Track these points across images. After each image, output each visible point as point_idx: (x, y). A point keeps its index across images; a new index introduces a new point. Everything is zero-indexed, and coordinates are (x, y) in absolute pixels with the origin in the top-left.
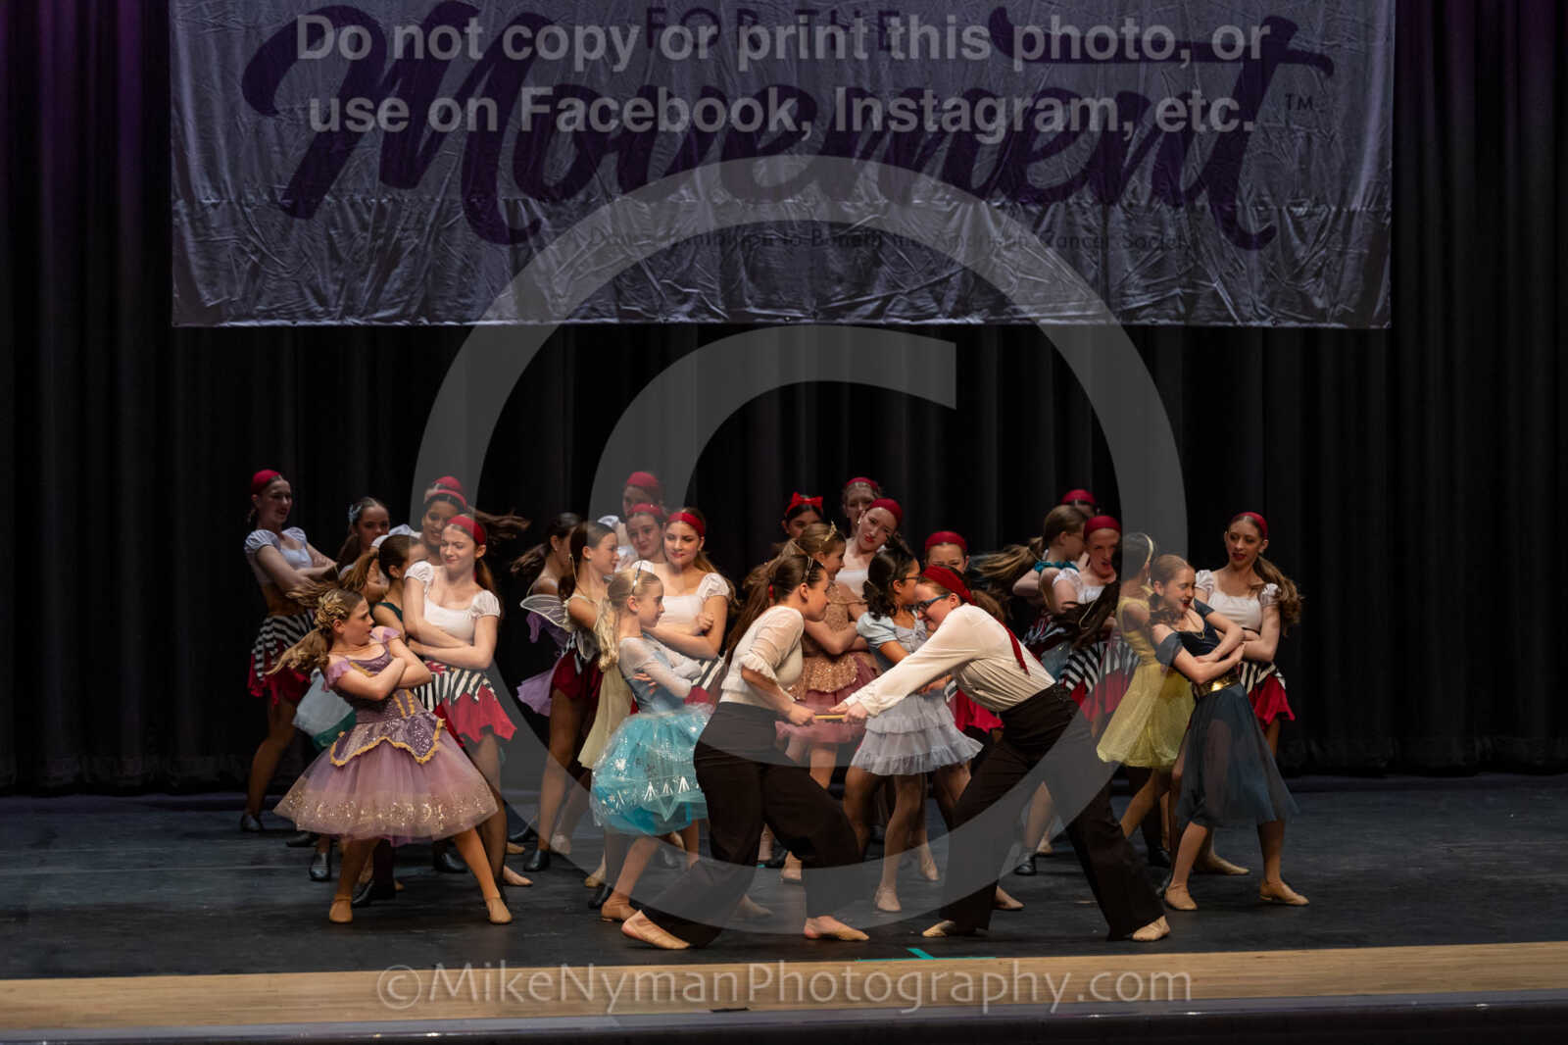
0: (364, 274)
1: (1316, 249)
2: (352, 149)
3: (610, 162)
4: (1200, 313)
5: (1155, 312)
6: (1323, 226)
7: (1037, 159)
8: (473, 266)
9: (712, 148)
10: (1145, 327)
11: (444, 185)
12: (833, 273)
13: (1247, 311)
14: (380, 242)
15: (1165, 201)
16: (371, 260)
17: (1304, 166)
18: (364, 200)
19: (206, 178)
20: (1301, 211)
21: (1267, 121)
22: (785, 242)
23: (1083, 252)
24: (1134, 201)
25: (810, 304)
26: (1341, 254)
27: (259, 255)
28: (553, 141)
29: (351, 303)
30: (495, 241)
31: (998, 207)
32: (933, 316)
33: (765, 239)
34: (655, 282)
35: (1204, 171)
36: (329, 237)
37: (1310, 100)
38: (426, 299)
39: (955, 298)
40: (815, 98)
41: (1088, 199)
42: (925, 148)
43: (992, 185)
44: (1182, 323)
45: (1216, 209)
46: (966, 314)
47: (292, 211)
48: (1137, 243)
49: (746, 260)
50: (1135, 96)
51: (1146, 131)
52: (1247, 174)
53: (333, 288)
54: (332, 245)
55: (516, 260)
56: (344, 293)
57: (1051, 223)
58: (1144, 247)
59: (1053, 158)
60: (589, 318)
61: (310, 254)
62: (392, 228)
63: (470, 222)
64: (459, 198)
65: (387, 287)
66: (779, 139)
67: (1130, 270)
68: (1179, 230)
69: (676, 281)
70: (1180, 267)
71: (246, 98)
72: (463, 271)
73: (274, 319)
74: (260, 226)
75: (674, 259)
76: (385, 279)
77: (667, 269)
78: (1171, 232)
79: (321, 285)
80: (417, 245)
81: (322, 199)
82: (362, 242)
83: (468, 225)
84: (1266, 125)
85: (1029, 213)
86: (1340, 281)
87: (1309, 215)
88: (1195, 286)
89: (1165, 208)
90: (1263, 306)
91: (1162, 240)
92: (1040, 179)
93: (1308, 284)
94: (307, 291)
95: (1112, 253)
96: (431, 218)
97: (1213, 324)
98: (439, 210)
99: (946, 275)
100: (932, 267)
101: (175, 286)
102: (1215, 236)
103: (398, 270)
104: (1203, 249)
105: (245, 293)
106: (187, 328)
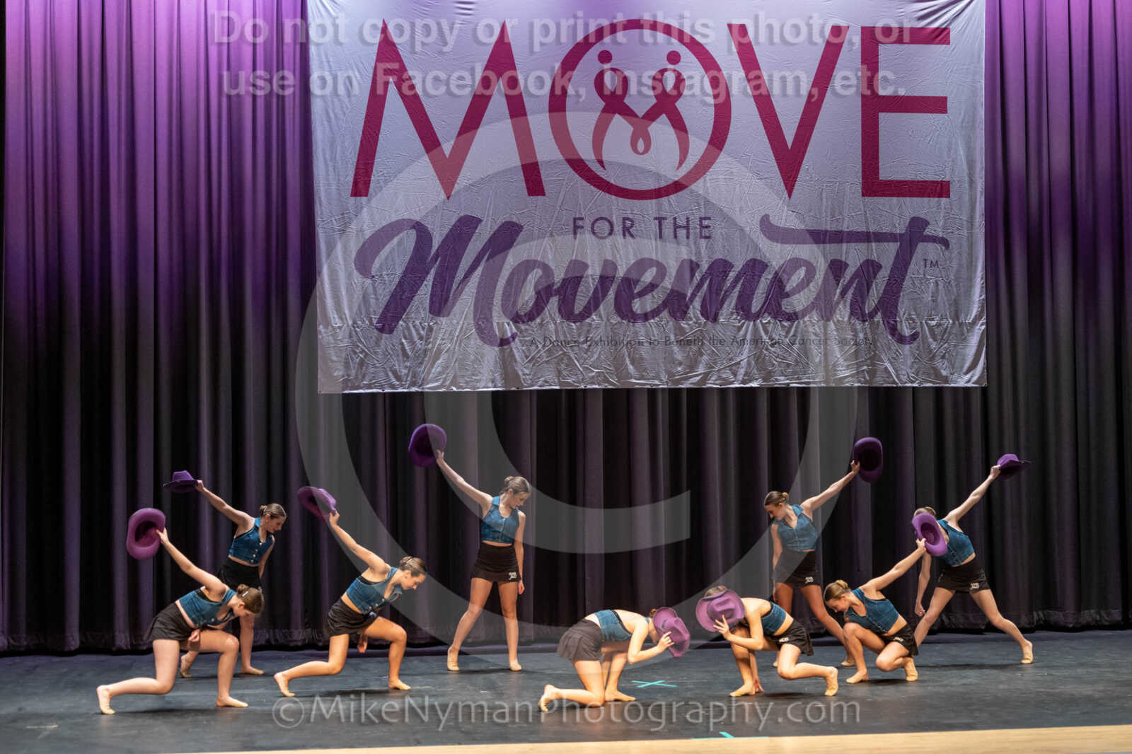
0: (421, 363)
1: (942, 344)
2: (414, 296)
3: (554, 302)
4: (878, 379)
5: (853, 379)
6: (946, 329)
7: (788, 295)
8: (480, 358)
9: (610, 293)
10: (848, 387)
11: (464, 316)
12: (677, 360)
13: (904, 378)
14: (430, 346)
15: (858, 319)
16: (425, 355)
17: (934, 298)
18: (421, 323)
19: (335, 312)
20: (933, 323)
21: (913, 274)
22: (650, 343)
23: (813, 346)
24: (840, 319)
25: (664, 377)
26: (955, 346)
27: (364, 354)
28: (523, 290)
29: (414, 379)
30: (492, 345)
31: (766, 323)
32: (732, 383)
33: (639, 342)
34: (579, 366)
35: (879, 302)
36: (402, 344)
37: (937, 262)
38: (455, 377)
39: (743, 373)
40: (666, 266)
41: (815, 318)
42: (725, 293)
43: (763, 311)
44: (867, 385)
45: (885, 322)
46: (750, 381)
47: (381, 330)
48: (843, 342)
49: (629, 355)
50: (841, 262)
51: (846, 281)
52: (903, 303)
53: (405, 371)
54: (403, 349)
55: (504, 356)
56: (410, 374)
57: (796, 331)
58: (846, 344)
59: (796, 296)
60: (543, 386)
61: (390, 351)
62: (436, 339)
63: (478, 335)
64: (472, 322)
65: (433, 370)
66: (645, 288)
67: (839, 356)
68: (866, 334)
69: (590, 366)
70: (866, 354)
71: (356, 269)
72: (474, 362)
73: (372, 388)
74: (364, 338)
75: (589, 353)
76: (432, 368)
77: (585, 359)
78: (861, 336)
79: (398, 370)
80: (449, 348)
81: (398, 322)
82: (420, 346)
83: (477, 337)
84: (913, 276)
85: (783, 326)
86: (955, 362)
87: (938, 325)
88: (873, 364)
89: (857, 322)
90: (913, 375)
91: (856, 341)
92: (789, 307)
93: (939, 363)
94: (390, 374)
95: (828, 347)
96: (457, 334)
97: (885, 385)
98: (462, 326)
99: (739, 360)
100: (731, 356)
101: (319, 371)
102: (886, 338)
103: (439, 362)
104: (879, 344)
105: (357, 372)
106: (325, 395)
